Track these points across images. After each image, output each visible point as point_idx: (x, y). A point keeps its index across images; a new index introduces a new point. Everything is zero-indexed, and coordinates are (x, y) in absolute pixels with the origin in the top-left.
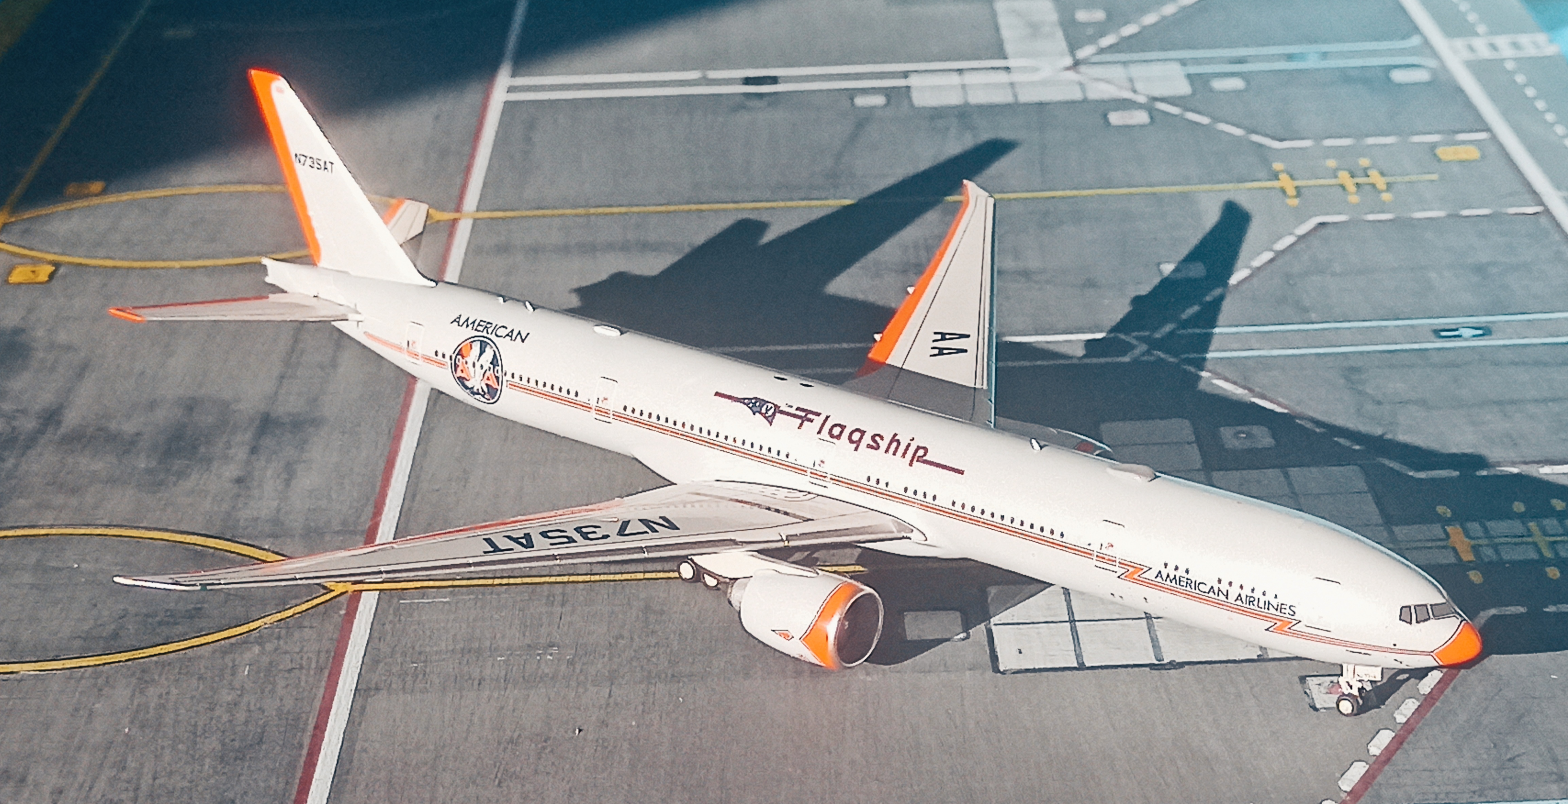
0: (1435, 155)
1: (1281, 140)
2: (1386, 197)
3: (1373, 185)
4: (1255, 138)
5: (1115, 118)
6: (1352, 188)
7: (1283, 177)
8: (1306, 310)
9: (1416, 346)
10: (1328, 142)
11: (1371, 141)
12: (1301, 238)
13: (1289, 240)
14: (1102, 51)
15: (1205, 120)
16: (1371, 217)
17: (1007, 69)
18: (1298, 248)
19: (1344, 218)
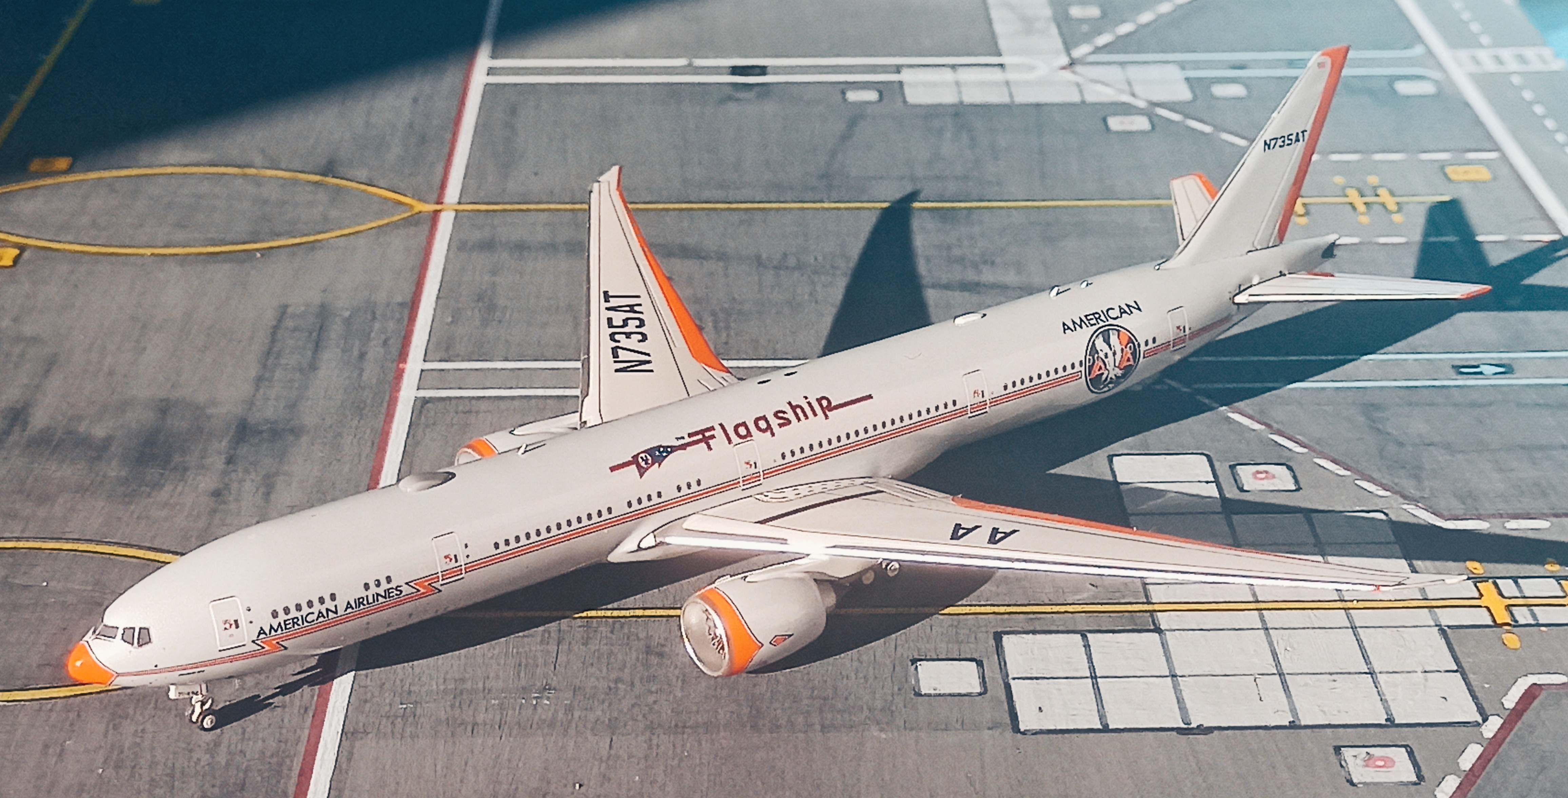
0: (1445, 175)
2: (1397, 218)
3: (1383, 205)
5: (1115, 123)
6: (1361, 208)
9: (1436, 383)
10: (1335, 157)
11: (1378, 157)
14: (1098, 50)
15: (1207, 129)
16: (1382, 240)
17: (1002, 66)
19: (1355, 240)
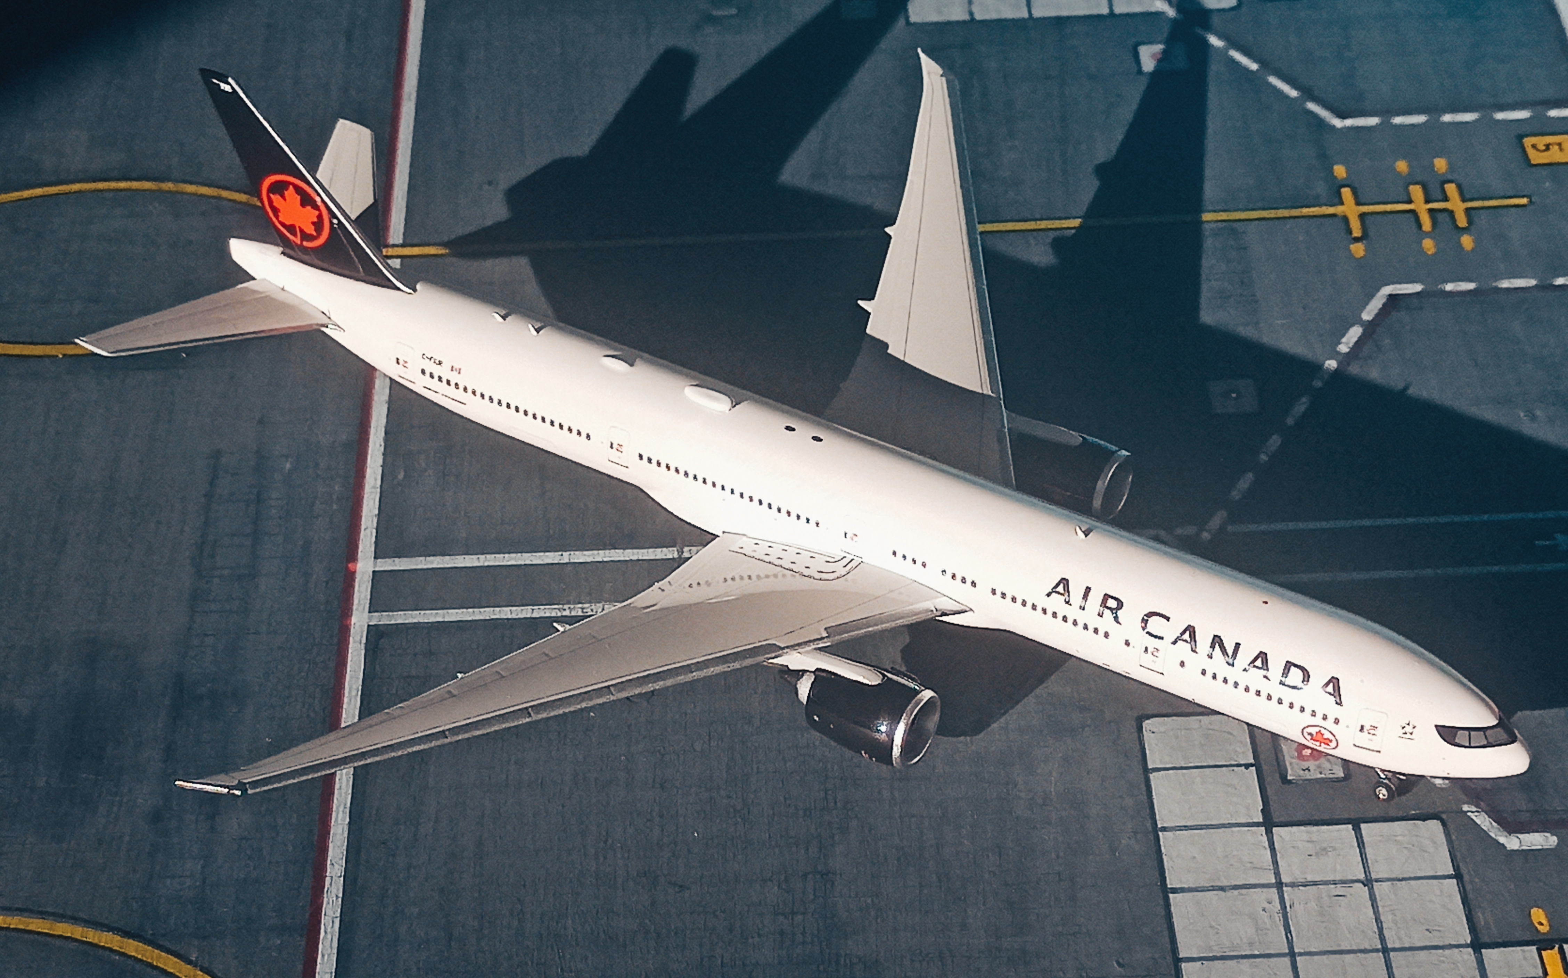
0: (1524, 153)
1: (1343, 116)
2: (1467, 241)
3: (1451, 213)
4: (1311, 106)
6: (1427, 224)
7: (1346, 192)
10: (1398, 120)
11: (1447, 118)
12: (1370, 328)
13: (1355, 333)
15: (1254, 67)
16: (1449, 287)
18: (1366, 351)
19: (1417, 288)
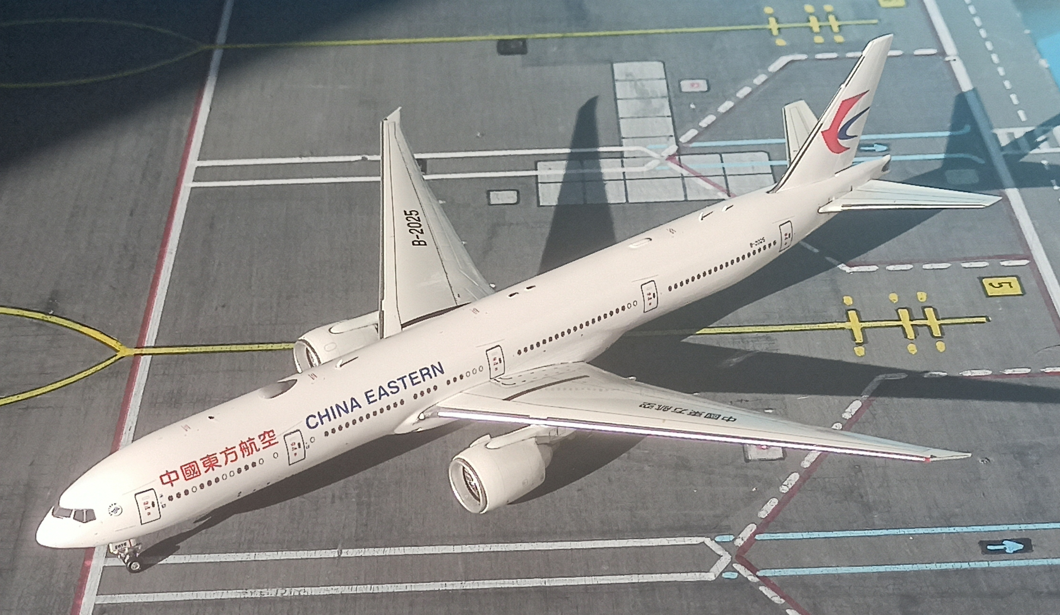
2: (940, 346)
3: (929, 327)
6: (911, 334)
7: (852, 314)
8: (868, 508)
9: (965, 565)
10: (891, 268)
11: (927, 266)
14: (703, 133)
16: (926, 375)
17: (621, 155)
19: (903, 376)
